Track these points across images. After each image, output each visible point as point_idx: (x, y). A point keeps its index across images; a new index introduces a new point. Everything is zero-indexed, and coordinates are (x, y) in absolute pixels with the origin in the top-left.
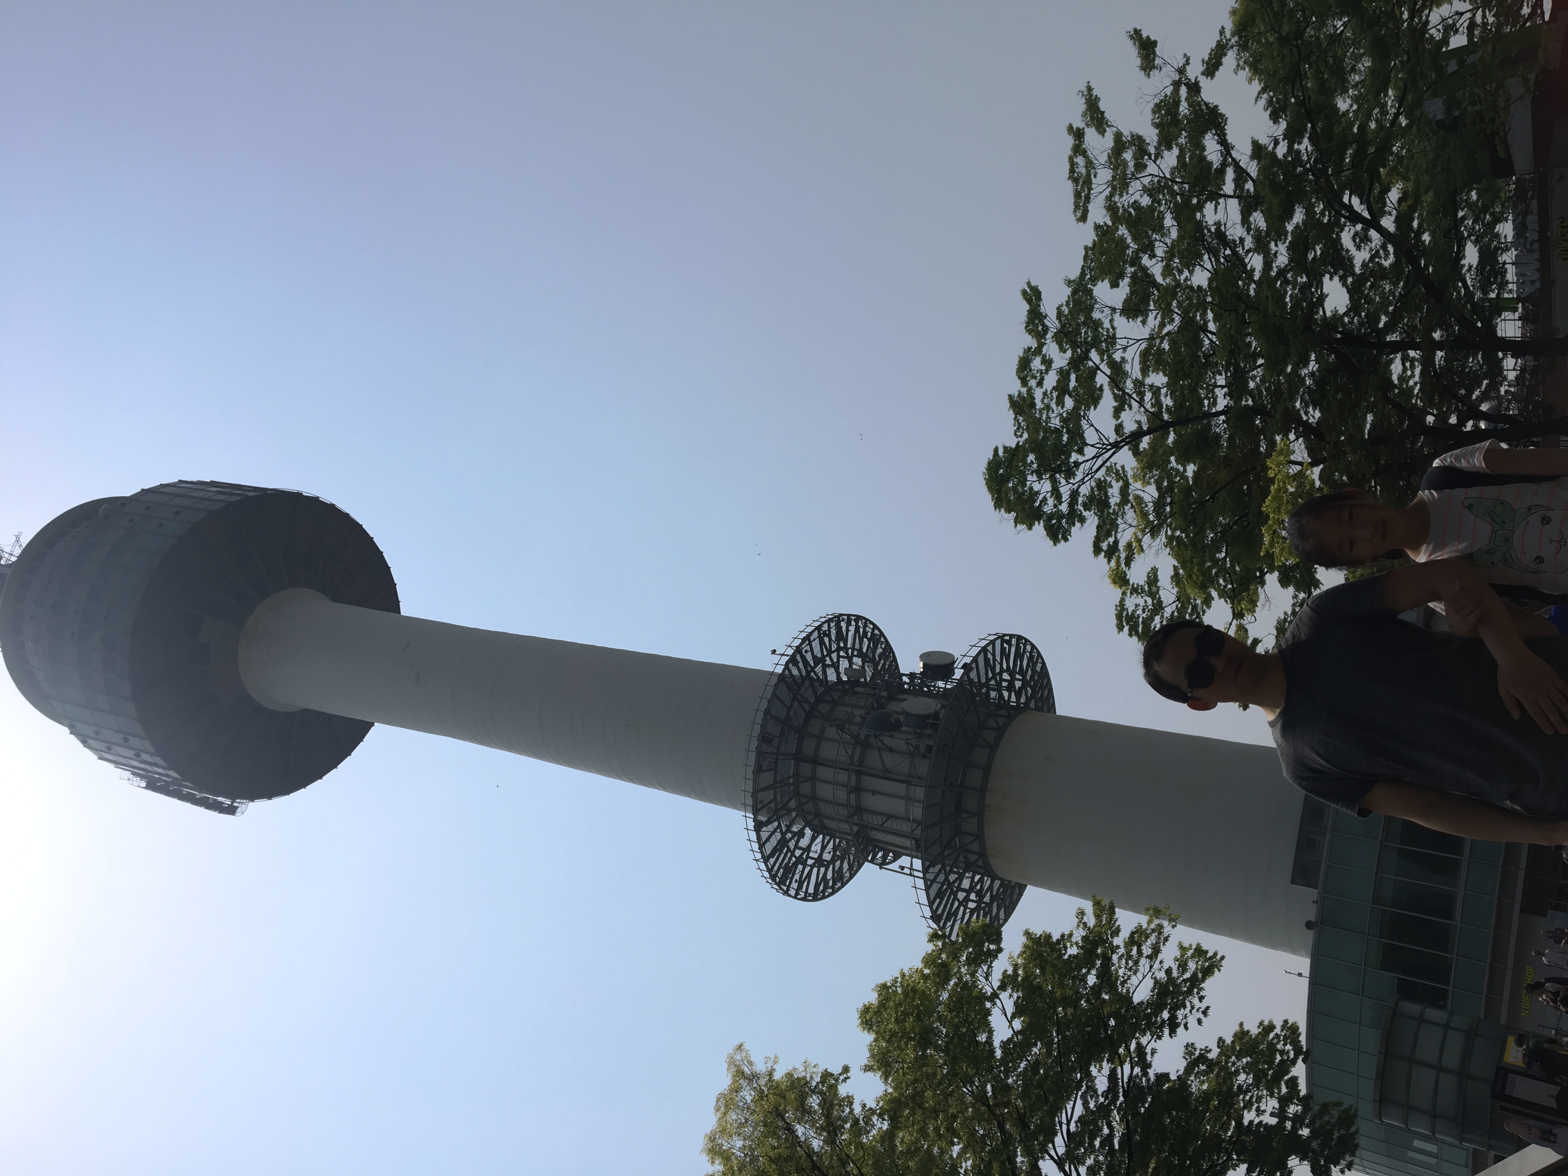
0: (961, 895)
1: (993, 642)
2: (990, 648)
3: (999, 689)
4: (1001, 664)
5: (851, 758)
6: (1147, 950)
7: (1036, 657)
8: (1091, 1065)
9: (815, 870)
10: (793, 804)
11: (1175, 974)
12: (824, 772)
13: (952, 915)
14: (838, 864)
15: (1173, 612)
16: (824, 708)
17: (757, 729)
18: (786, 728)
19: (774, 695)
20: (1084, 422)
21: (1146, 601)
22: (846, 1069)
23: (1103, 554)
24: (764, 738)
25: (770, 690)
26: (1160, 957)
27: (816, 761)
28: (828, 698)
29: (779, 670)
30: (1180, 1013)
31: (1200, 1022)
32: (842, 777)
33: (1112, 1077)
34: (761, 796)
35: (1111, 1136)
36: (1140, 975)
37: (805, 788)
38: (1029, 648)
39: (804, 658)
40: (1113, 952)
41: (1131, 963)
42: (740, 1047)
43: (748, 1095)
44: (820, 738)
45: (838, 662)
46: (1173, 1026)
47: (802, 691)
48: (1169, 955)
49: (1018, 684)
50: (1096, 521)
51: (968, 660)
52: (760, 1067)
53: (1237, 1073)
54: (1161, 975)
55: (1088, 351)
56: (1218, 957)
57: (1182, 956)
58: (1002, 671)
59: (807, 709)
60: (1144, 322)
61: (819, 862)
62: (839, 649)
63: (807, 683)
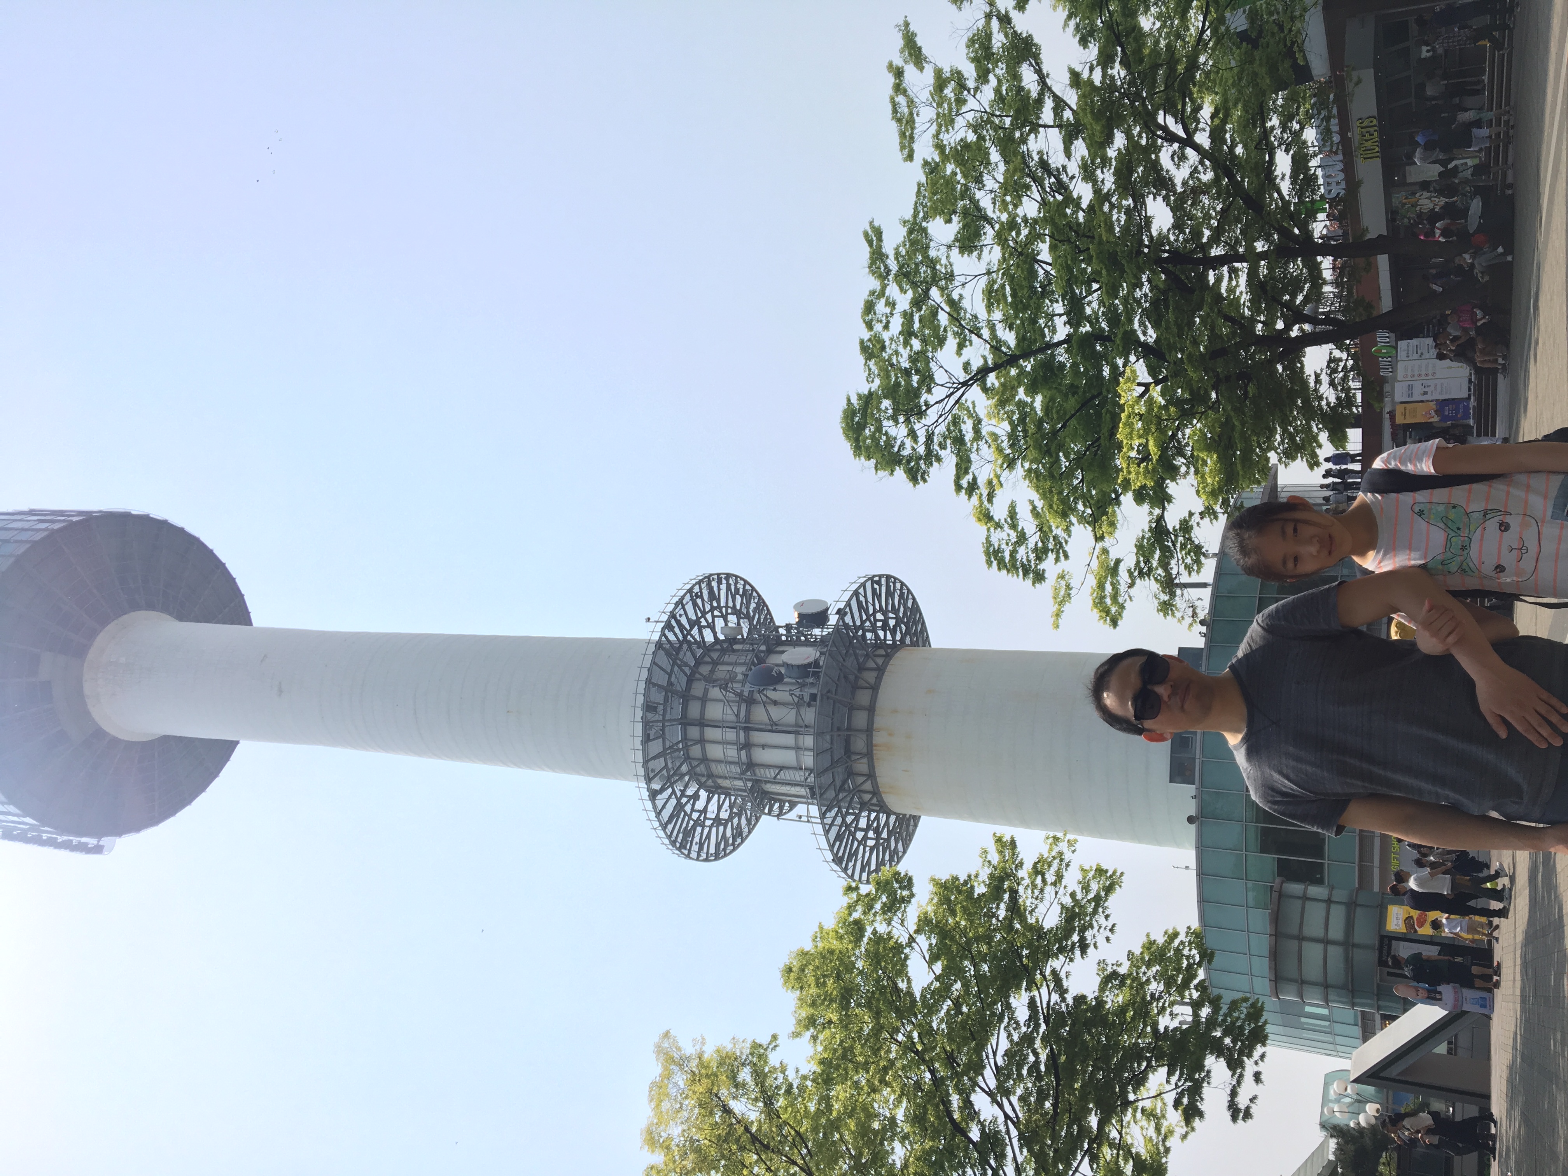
0: (860, 835)
1: (863, 585)
2: (861, 591)
3: (874, 630)
4: (874, 605)
5: (737, 716)
6: (1050, 877)
7: (906, 594)
8: (1009, 996)
9: (714, 830)
10: (684, 768)
11: (1079, 896)
12: (712, 733)
13: (853, 855)
14: (736, 821)
15: (1037, 542)
16: (705, 670)
17: (641, 699)
18: (670, 694)
19: (654, 663)
20: (932, 365)
21: (1009, 535)
22: (775, 1037)
23: (964, 491)
24: (649, 707)
25: (649, 659)
26: (1064, 882)
27: (702, 723)
28: (707, 659)
29: (656, 637)
30: (1088, 934)
31: (1108, 939)
32: (731, 735)
33: (1032, 1005)
34: (651, 765)
35: (1037, 1063)
36: (1046, 903)
37: (696, 752)
38: (898, 586)
39: (678, 623)
40: (1018, 884)
41: (1036, 892)
42: (667, 1035)
43: (681, 1079)
44: (704, 700)
45: (713, 622)
46: (1084, 947)
47: (681, 656)
48: (1072, 880)
49: (892, 623)
50: (954, 460)
51: (842, 605)
52: (689, 1050)
53: (1148, 981)
54: (1068, 901)
55: (928, 289)
56: (1118, 874)
57: (1084, 878)
58: (875, 612)
59: (688, 673)
60: (979, 257)
61: (717, 821)
62: (712, 609)
63: (685, 646)
